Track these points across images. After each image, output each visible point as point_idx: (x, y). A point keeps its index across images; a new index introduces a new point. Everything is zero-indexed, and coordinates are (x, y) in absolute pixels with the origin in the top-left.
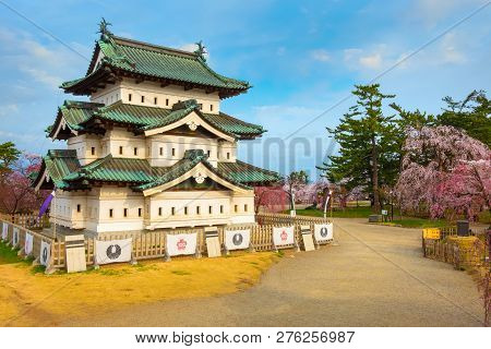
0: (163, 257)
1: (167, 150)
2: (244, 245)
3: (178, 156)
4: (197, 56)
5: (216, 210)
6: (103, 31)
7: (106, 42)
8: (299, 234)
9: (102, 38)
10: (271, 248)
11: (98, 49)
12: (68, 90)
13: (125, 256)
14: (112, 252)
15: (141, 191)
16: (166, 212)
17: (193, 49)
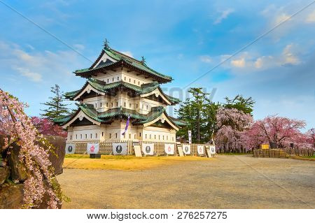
0: (165, 154)
1: (145, 106)
2: (189, 153)
3: (149, 110)
4: (142, 63)
5: (165, 138)
6: (106, 45)
7: (109, 51)
8: (206, 150)
9: (105, 48)
10: (198, 155)
11: (103, 52)
12: (77, 74)
13: (151, 153)
14: (148, 150)
15: (142, 124)
16: (148, 136)
17: (140, 60)
